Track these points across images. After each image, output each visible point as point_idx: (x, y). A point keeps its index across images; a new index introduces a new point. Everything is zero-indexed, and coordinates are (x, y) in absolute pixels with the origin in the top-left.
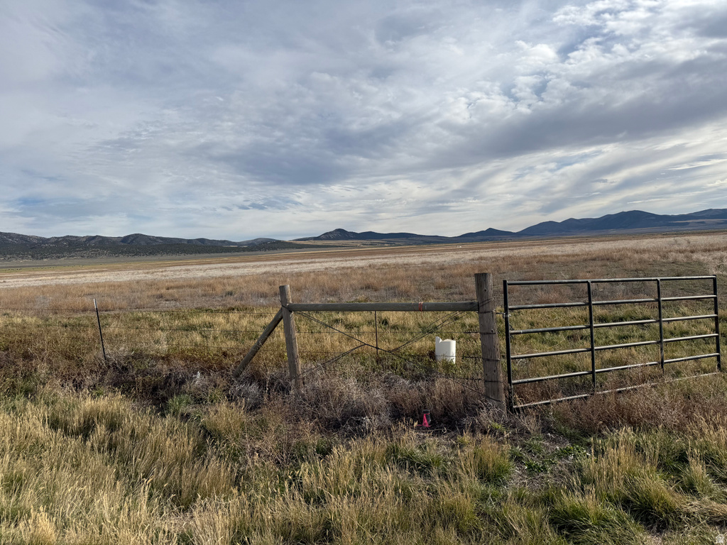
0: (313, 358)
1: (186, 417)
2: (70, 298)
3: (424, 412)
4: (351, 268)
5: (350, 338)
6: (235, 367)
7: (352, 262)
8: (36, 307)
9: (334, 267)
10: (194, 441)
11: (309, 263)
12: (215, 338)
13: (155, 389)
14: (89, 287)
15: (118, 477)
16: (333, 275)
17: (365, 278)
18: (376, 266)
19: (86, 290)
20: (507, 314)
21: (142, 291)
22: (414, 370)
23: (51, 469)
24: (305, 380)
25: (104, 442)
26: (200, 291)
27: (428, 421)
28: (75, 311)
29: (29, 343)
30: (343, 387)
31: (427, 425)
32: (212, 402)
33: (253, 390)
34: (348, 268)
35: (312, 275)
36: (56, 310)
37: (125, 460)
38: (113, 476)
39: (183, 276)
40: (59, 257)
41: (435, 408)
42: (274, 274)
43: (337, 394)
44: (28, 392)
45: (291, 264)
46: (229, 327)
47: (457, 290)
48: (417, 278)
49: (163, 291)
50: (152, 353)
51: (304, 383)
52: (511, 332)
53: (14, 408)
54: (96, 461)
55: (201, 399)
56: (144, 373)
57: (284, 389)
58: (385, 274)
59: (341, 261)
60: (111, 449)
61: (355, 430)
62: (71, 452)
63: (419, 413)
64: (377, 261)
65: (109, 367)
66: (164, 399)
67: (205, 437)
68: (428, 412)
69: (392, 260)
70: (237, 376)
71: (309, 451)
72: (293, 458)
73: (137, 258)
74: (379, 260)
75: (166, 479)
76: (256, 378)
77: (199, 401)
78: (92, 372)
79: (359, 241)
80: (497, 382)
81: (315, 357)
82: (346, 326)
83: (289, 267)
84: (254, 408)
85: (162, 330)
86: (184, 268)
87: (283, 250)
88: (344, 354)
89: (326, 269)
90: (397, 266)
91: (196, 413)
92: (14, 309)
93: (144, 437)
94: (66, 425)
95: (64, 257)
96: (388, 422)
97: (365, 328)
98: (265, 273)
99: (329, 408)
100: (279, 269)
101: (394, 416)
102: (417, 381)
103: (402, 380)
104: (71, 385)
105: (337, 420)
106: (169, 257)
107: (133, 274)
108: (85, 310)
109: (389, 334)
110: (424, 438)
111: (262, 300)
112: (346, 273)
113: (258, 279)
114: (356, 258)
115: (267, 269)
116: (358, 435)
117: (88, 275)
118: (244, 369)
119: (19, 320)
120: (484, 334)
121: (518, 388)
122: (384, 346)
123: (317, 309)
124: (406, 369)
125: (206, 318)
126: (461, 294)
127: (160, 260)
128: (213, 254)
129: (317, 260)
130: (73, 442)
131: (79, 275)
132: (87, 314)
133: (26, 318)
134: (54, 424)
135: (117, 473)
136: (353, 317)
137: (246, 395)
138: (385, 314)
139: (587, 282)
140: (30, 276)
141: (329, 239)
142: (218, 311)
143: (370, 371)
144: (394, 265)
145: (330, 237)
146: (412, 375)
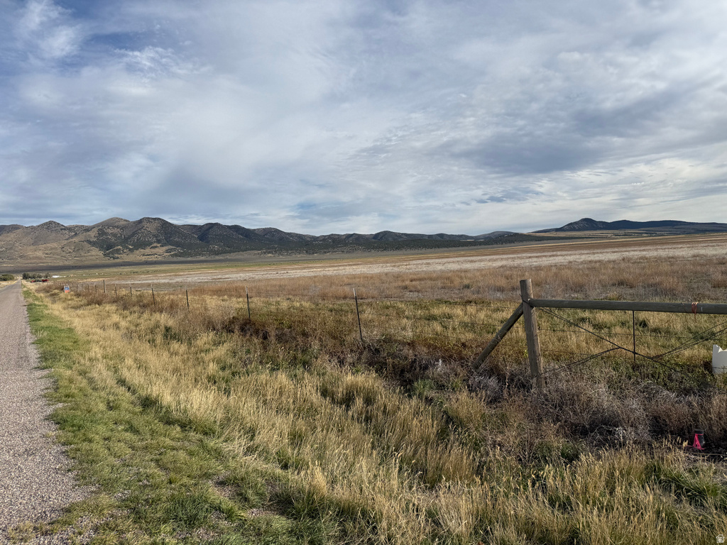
0: (557, 358)
1: (429, 401)
2: (334, 287)
3: (695, 432)
4: (599, 261)
5: (599, 339)
6: (474, 359)
7: (600, 255)
8: (310, 294)
9: (580, 261)
10: (438, 425)
11: (550, 256)
12: (454, 329)
13: (403, 371)
14: (348, 278)
15: (373, 447)
16: (579, 270)
17: (617, 273)
18: (631, 259)
19: (346, 281)
21: (390, 282)
22: (681, 382)
23: (322, 430)
24: (548, 381)
25: (362, 413)
26: (439, 284)
27: (701, 442)
28: (338, 298)
29: (306, 323)
30: (590, 392)
31: (700, 448)
32: (453, 389)
33: (492, 383)
34: (596, 262)
35: (554, 270)
36: (324, 297)
37: (379, 433)
38: (370, 445)
39: (424, 269)
40: (325, 252)
41: (710, 428)
42: (511, 268)
43: (583, 398)
44: (306, 364)
45: (530, 257)
46: (466, 319)
48: (686, 274)
49: (407, 283)
50: (399, 338)
51: (546, 382)
53: (295, 376)
54: (356, 430)
55: (444, 386)
56: (394, 356)
57: (524, 386)
58: (644, 268)
59: (588, 254)
60: (367, 421)
61: (606, 440)
62: (337, 419)
63: (689, 432)
64: (632, 253)
65: (365, 348)
66: (411, 382)
67: (447, 422)
68: (700, 432)
69: (652, 252)
70: (477, 368)
71: (554, 453)
72: (536, 458)
73: (385, 253)
74: (636, 253)
75: (414, 456)
76: (494, 371)
77: (441, 387)
78: (352, 351)
79: (610, 231)
81: (558, 356)
82: (595, 326)
83: (527, 261)
84: (494, 400)
85: (407, 318)
86: (425, 261)
87: (521, 243)
88: (593, 357)
89: (570, 262)
90: (658, 260)
91: (438, 398)
92: (294, 296)
93: (394, 414)
94: (333, 394)
95: (329, 252)
96: (647, 436)
97: (618, 329)
98: (502, 267)
99: (575, 412)
100: (517, 262)
101: (655, 431)
102: (686, 395)
103: (666, 392)
104: (336, 361)
105: (584, 426)
106: (412, 252)
107: (382, 267)
108: (345, 298)
109: (649, 338)
110: (695, 461)
111: (499, 294)
112: (594, 267)
113: (494, 273)
114: (606, 250)
115: (504, 263)
116: (610, 446)
117: (347, 268)
118: (483, 361)
119: (298, 304)
122: (642, 351)
123: (560, 305)
124: (671, 380)
125: (445, 309)
127: (405, 255)
128: (450, 249)
129: (559, 253)
130: (338, 411)
131: (340, 268)
132: (347, 301)
133: (303, 303)
134: (325, 393)
135: (373, 443)
136: (603, 316)
137: (486, 387)
138: (642, 315)
140: (304, 268)
141: (574, 230)
142: (456, 303)
143: (623, 377)
144: (655, 258)
145: (574, 228)
146: (680, 387)
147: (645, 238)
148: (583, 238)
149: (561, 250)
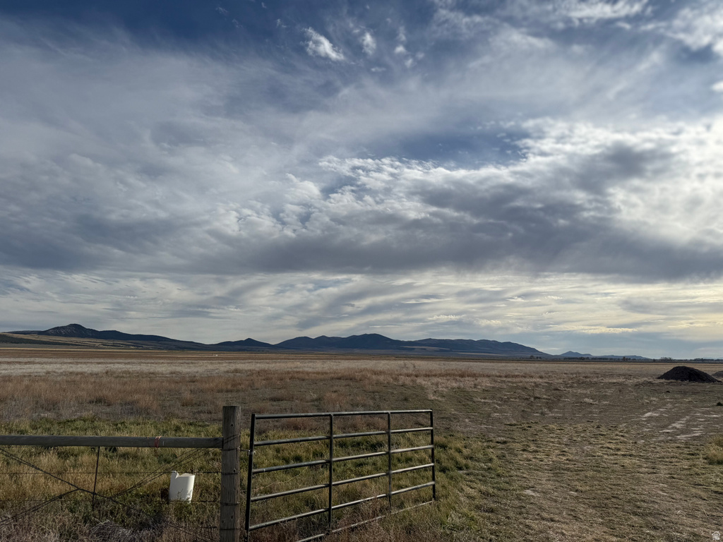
4: (81, 373)
7: (84, 366)
9: (59, 371)
11: (26, 363)
16: (56, 382)
18: (114, 372)
20: (252, 451)
22: (139, 515)
34: (77, 374)
35: (26, 382)
47: (206, 408)
48: (162, 392)
52: (254, 470)
58: (125, 384)
59: (70, 363)
64: (117, 366)
69: (136, 366)
74: (120, 366)
79: (98, 341)
80: (234, 529)
89: (48, 373)
90: (140, 375)
102: (141, 530)
103: (122, 530)
112: (73, 381)
114: (91, 360)
120: (226, 474)
121: (255, 533)
126: (210, 413)
129: (38, 360)
139: (330, 415)
141: (60, 335)
144: (138, 373)
145: (61, 333)
146: (136, 522)
147: (133, 350)
148: (69, 344)
149: (41, 357)
